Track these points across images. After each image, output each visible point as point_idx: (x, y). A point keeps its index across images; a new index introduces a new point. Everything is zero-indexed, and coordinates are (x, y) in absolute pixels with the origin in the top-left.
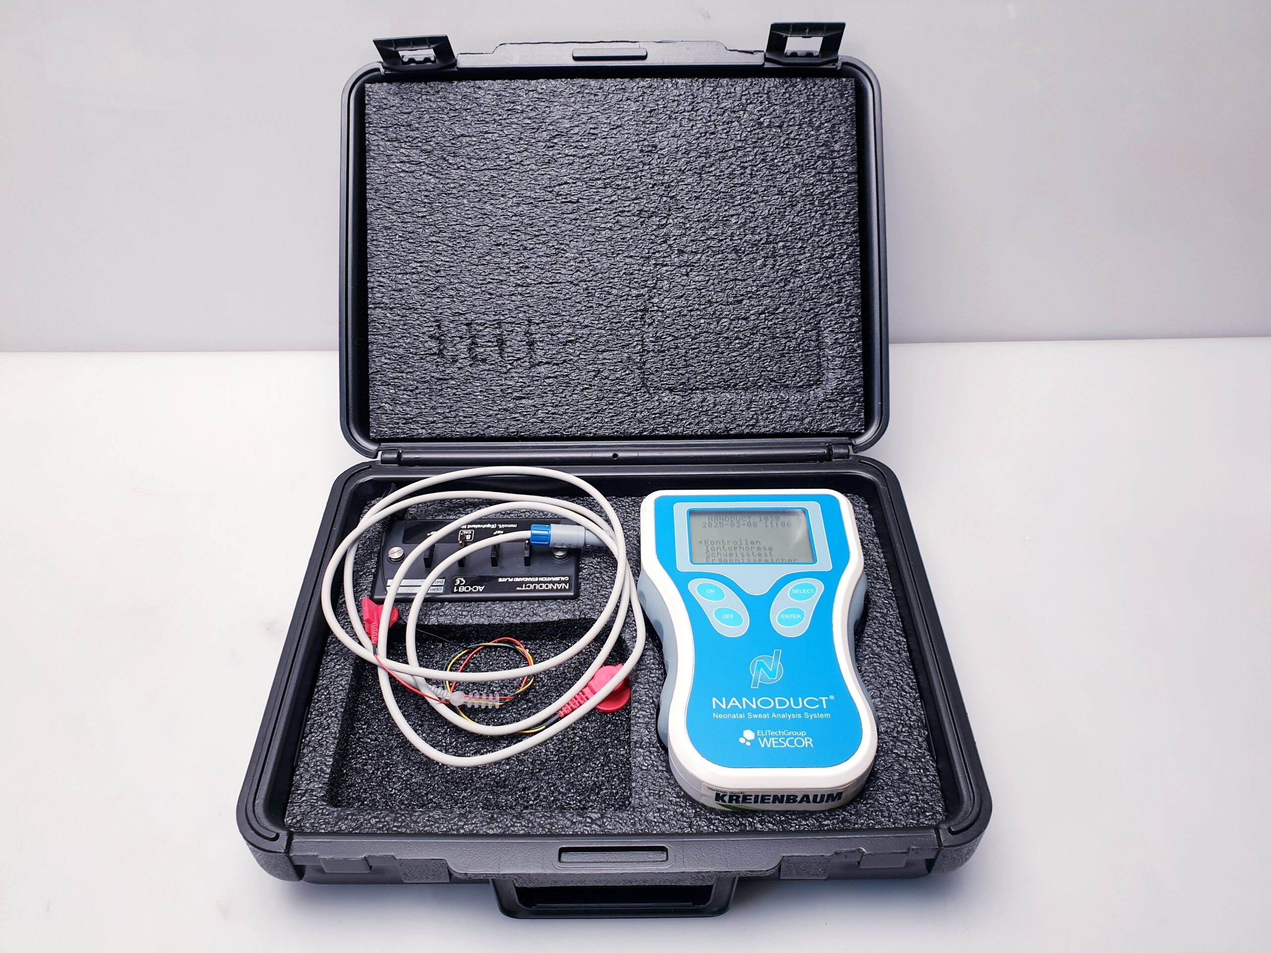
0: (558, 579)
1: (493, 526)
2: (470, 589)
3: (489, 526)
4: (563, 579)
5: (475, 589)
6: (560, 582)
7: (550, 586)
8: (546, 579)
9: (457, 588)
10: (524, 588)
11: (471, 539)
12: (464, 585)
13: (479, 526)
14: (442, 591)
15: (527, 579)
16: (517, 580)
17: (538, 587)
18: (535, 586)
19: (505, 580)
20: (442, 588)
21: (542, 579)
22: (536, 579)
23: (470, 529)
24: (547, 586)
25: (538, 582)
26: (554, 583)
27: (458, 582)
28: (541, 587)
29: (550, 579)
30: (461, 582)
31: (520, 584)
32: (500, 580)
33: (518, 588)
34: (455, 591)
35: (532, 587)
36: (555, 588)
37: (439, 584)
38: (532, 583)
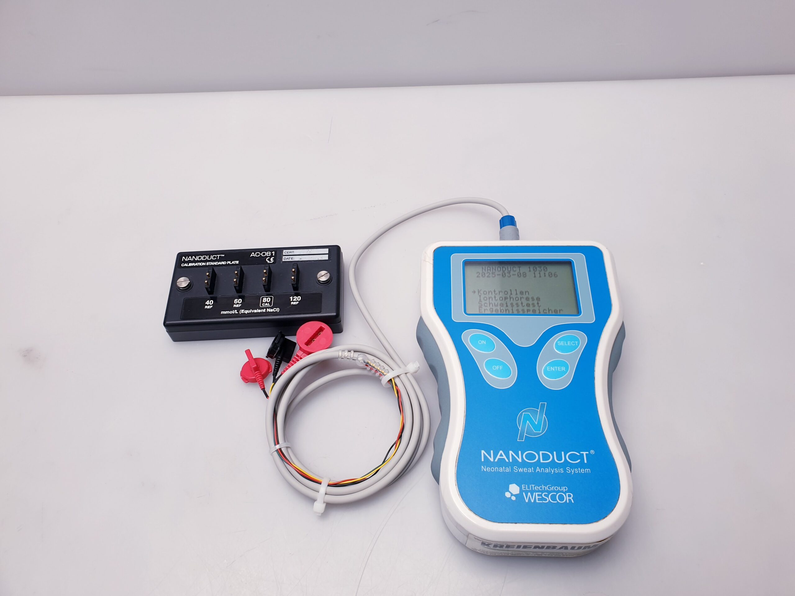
0: (190, 265)
1: (242, 311)
2: (262, 254)
4: (186, 265)
5: (258, 254)
6: (189, 262)
7: (197, 258)
8: (200, 264)
9: (272, 254)
10: (219, 256)
11: (262, 299)
12: (267, 257)
13: (255, 311)
14: (284, 251)
15: (216, 263)
16: (223, 263)
17: (207, 258)
18: (209, 258)
19: (233, 262)
20: (284, 254)
21: (203, 264)
22: (208, 264)
23: (263, 308)
24: (200, 258)
25: (207, 261)
26: (194, 261)
27: (272, 259)
28: (204, 258)
29: (196, 264)
30: (269, 260)
31: (221, 259)
32: (237, 262)
34: (274, 252)
35: (212, 257)
36: (193, 257)
37: (287, 257)
38: (212, 261)
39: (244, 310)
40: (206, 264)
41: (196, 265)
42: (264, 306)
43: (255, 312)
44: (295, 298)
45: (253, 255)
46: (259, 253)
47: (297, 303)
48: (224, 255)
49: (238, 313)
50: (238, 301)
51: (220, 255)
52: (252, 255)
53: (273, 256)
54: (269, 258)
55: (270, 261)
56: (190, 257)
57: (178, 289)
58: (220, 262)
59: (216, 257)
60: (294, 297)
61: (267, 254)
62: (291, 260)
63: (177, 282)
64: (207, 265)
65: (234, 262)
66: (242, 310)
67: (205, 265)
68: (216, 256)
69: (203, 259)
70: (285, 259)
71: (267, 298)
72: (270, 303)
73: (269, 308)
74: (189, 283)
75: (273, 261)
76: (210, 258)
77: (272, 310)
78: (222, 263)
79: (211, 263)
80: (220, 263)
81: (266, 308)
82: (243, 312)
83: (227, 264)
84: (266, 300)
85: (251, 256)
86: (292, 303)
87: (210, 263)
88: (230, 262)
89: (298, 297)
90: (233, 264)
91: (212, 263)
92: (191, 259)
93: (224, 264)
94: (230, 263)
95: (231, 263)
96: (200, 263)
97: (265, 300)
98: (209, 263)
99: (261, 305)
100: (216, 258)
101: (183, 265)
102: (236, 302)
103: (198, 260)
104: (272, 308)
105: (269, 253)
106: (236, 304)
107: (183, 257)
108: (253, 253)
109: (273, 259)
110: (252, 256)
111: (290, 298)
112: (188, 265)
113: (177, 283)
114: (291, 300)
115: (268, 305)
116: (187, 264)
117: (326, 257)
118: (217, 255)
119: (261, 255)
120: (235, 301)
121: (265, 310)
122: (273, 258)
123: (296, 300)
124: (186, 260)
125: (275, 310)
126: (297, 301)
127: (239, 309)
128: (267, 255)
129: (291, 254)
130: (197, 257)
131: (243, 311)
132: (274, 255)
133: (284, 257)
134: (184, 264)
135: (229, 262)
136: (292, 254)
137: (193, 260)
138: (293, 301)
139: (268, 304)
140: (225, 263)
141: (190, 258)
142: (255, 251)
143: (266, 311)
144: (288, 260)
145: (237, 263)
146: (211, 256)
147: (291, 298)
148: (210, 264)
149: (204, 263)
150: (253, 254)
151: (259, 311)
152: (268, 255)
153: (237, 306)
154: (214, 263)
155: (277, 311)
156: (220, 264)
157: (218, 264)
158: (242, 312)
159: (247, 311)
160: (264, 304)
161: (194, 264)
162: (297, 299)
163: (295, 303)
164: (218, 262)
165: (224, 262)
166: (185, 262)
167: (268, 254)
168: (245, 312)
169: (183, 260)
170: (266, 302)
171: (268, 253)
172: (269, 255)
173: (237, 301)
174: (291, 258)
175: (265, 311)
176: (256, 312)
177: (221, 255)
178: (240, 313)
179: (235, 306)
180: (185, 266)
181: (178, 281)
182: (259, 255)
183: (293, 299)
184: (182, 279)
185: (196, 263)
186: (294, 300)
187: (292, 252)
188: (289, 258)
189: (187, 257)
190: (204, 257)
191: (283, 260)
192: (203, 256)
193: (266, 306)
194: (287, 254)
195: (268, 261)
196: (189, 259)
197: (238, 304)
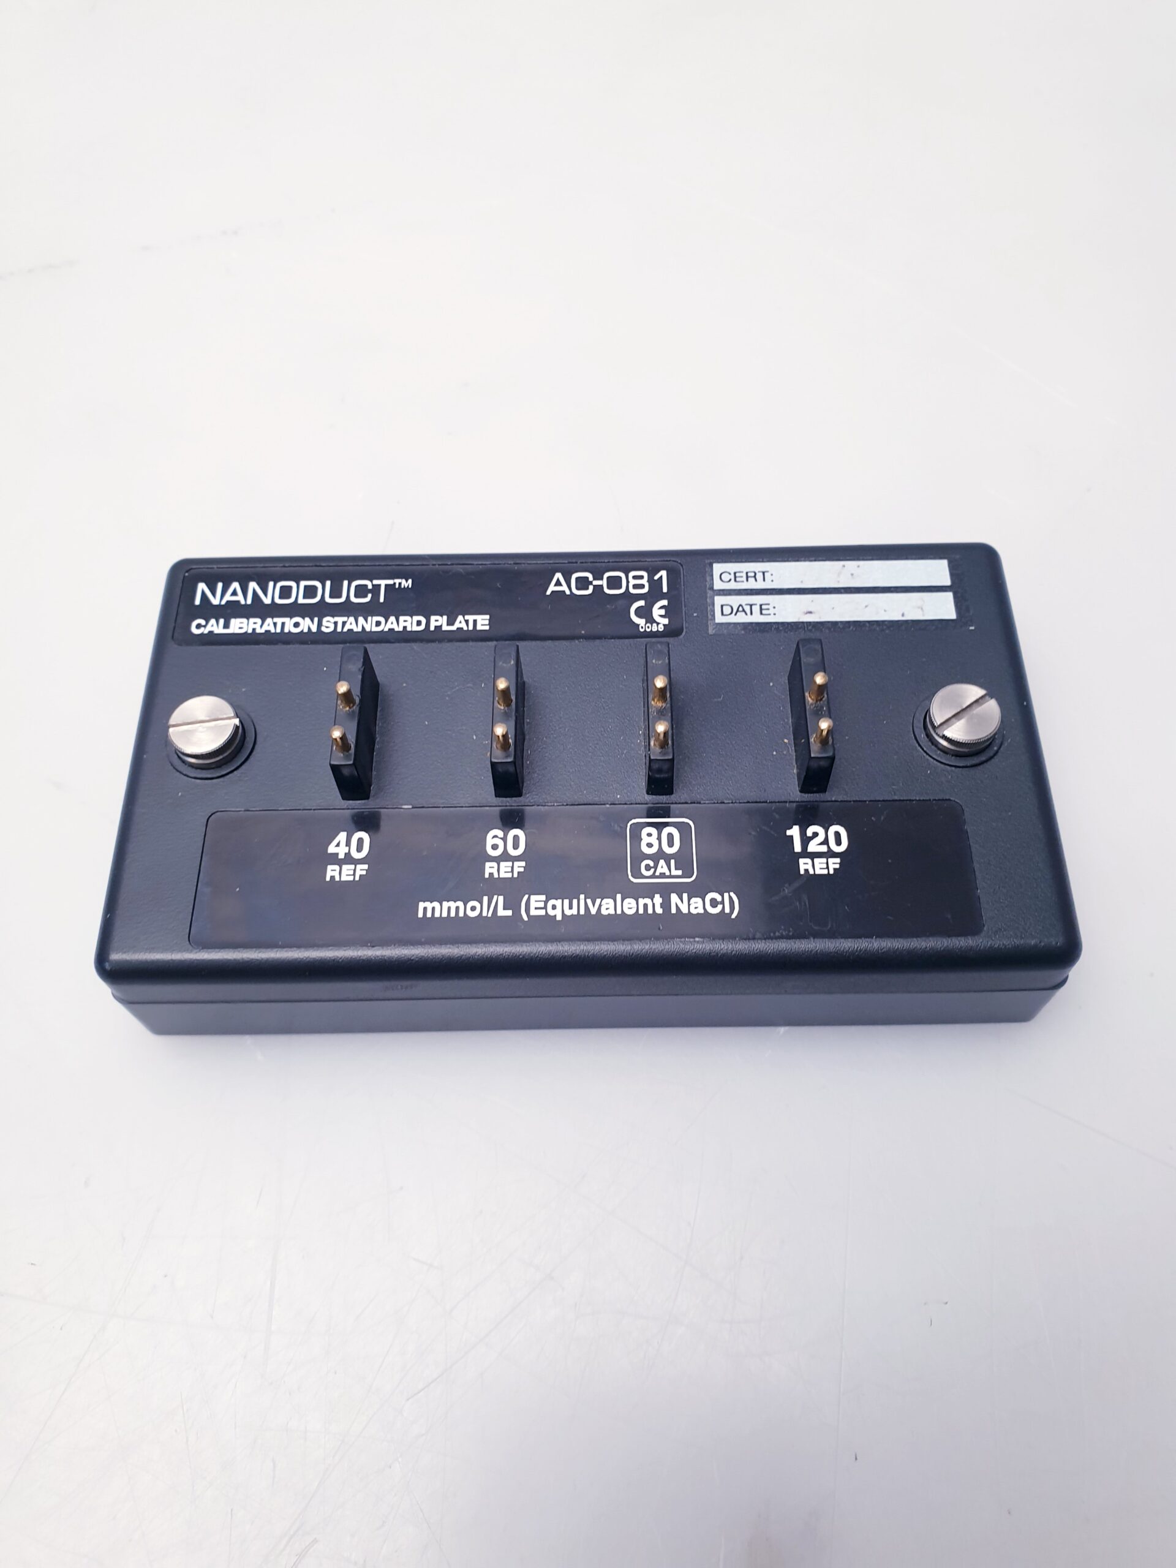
0: (238, 626)
1: (535, 904)
2: (604, 582)
3: (559, 909)
4: (215, 627)
6: (231, 611)
7: (271, 595)
8: (289, 625)
9: (655, 585)
10: (383, 583)
11: (636, 838)
12: (629, 598)
13: (608, 907)
14: (718, 568)
15: (370, 624)
16: (410, 623)
17: (324, 591)
18: (336, 592)
19: (460, 623)
20: (718, 585)
21: (307, 624)
22: (329, 624)
23: (649, 891)
24: (286, 592)
25: (320, 610)
26: (258, 610)
27: (657, 612)
28: (310, 592)
29: (269, 625)
31: (396, 604)
32: (482, 622)
33: (407, 583)
34: (664, 572)
35: (349, 590)
36: (253, 585)
37: (735, 601)
38: (348, 609)
39: (543, 897)
40: (320, 624)
41: (265, 628)
42: (653, 876)
43: (604, 912)
44: (816, 835)
45: (557, 585)
46: (591, 577)
47: (834, 863)
48: (410, 581)
49: (509, 913)
50: (504, 839)
51: (390, 582)
52: (552, 588)
53: (663, 596)
54: (642, 603)
55: (651, 620)
56: (235, 585)
57: (177, 762)
58: (392, 619)
59: (370, 591)
60: (810, 831)
61: (632, 582)
62: (757, 618)
63: (172, 721)
64: (324, 629)
65: (467, 622)
66: (533, 898)
67: (314, 629)
68: (370, 587)
69: (301, 601)
70: (727, 610)
71: (659, 827)
72: (682, 860)
73: (679, 889)
74: (237, 728)
75: (666, 621)
76: (340, 596)
77: (696, 906)
78: (402, 624)
79: (344, 623)
80: (391, 624)
81: (665, 891)
82: (542, 912)
83: (432, 628)
84: (653, 840)
85: (548, 593)
86: (804, 864)
87: (340, 620)
88: (445, 617)
89: (834, 829)
90: (460, 629)
91: (353, 624)
92: (240, 597)
93: (416, 628)
94: (445, 628)
95: (450, 622)
96: (286, 620)
97: (650, 841)
98: (336, 623)
99: (637, 874)
100: (370, 596)
101: (199, 626)
102: (495, 847)
103: (278, 601)
104: (696, 890)
105: (642, 577)
106: (498, 860)
107: (202, 586)
108: (558, 576)
109: (663, 612)
110: (553, 592)
111: (789, 833)
112: (226, 626)
113: (171, 730)
114: (798, 848)
115: (674, 872)
116: (222, 621)
117: (943, 607)
118: (376, 582)
119: (602, 586)
120: (490, 841)
121: (658, 899)
122: (665, 602)
123: (824, 849)
124: (215, 601)
125: (714, 903)
126: (830, 854)
127: (513, 891)
128: (632, 591)
129: (752, 584)
130: (271, 584)
131: (537, 900)
132: (665, 590)
133: (719, 600)
134: (203, 622)
135: (439, 621)
136: (760, 585)
137: (249, 602)
138: (805, 854)
139: (673, 862)
140: (419, 623)
141: (234, 593)
142: (568, 562)
143: (662, 906)
144: (741, 618)
145: (479, 627)
146: (346, 583)
147: (794, 832)
148: (339, 629)
149: (307, 620)
150: (558, 583)
151: (630, 906)
152: (635, 587)
153: (505, 870)
154: (361, 620)
155: (727, 910)
156: (391, 630)
157: (385, 627)
158: (533, 912)
159: (558, 903)
160: (648, 868)
161: (259, 621)
162: (826, 842)
163: (820, 867)
164: (382, 619)
165: (416, 618)
166: (208, 611)
167: (636, 581)
168: (551, 912)
169: (197, 602)
170: (660, 855)
171: (635, 577)
172: (642, 586)
173: (501, 843)
174: (756, 609)
175: (659, 910)
176: (612, 912)
177: (397, 581)
178: (525, 918)
179: (490, 868)
180: (211, 632)
181: (175, 718)
182: (591, 588)
183: (806, 841)
184: (199, 706)
185: (269, 621)
186: (813, 847)
187: (759, 576)
188: (747, 609)
189: (220, 585)
190: (306, 587)
191: (719, 619)
192: (303, 584)
193: (663, 875)
194: (733, 585)
195: (641, 622)
196: (228, 597)
197: (505, 857)
